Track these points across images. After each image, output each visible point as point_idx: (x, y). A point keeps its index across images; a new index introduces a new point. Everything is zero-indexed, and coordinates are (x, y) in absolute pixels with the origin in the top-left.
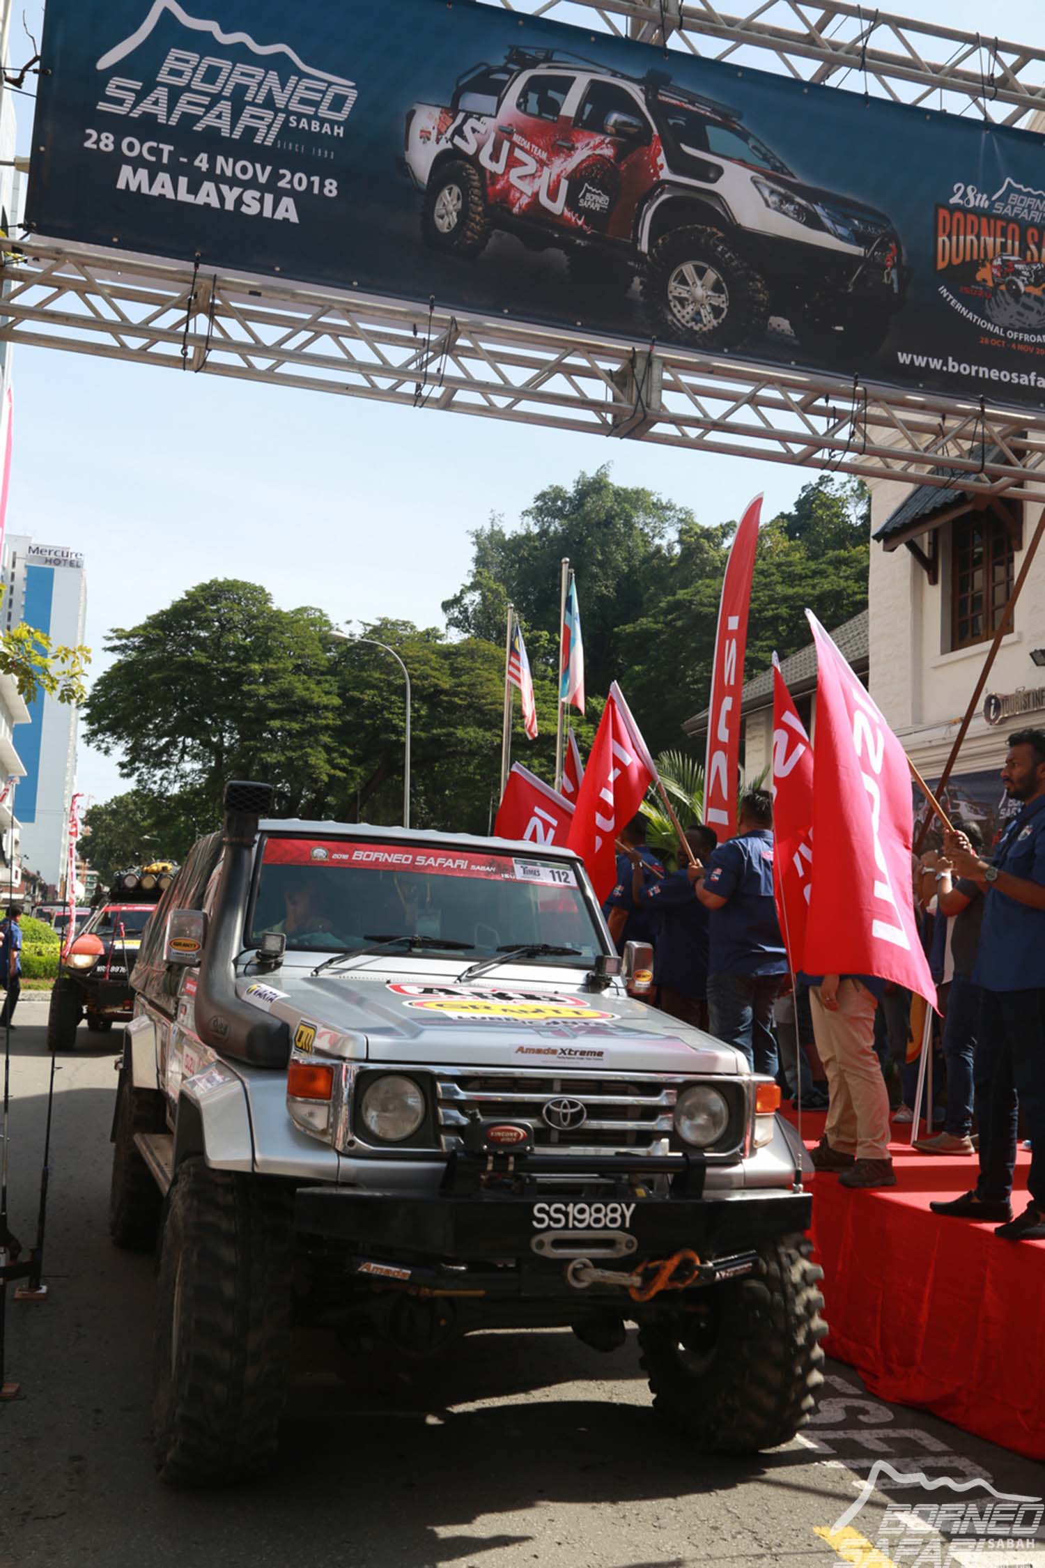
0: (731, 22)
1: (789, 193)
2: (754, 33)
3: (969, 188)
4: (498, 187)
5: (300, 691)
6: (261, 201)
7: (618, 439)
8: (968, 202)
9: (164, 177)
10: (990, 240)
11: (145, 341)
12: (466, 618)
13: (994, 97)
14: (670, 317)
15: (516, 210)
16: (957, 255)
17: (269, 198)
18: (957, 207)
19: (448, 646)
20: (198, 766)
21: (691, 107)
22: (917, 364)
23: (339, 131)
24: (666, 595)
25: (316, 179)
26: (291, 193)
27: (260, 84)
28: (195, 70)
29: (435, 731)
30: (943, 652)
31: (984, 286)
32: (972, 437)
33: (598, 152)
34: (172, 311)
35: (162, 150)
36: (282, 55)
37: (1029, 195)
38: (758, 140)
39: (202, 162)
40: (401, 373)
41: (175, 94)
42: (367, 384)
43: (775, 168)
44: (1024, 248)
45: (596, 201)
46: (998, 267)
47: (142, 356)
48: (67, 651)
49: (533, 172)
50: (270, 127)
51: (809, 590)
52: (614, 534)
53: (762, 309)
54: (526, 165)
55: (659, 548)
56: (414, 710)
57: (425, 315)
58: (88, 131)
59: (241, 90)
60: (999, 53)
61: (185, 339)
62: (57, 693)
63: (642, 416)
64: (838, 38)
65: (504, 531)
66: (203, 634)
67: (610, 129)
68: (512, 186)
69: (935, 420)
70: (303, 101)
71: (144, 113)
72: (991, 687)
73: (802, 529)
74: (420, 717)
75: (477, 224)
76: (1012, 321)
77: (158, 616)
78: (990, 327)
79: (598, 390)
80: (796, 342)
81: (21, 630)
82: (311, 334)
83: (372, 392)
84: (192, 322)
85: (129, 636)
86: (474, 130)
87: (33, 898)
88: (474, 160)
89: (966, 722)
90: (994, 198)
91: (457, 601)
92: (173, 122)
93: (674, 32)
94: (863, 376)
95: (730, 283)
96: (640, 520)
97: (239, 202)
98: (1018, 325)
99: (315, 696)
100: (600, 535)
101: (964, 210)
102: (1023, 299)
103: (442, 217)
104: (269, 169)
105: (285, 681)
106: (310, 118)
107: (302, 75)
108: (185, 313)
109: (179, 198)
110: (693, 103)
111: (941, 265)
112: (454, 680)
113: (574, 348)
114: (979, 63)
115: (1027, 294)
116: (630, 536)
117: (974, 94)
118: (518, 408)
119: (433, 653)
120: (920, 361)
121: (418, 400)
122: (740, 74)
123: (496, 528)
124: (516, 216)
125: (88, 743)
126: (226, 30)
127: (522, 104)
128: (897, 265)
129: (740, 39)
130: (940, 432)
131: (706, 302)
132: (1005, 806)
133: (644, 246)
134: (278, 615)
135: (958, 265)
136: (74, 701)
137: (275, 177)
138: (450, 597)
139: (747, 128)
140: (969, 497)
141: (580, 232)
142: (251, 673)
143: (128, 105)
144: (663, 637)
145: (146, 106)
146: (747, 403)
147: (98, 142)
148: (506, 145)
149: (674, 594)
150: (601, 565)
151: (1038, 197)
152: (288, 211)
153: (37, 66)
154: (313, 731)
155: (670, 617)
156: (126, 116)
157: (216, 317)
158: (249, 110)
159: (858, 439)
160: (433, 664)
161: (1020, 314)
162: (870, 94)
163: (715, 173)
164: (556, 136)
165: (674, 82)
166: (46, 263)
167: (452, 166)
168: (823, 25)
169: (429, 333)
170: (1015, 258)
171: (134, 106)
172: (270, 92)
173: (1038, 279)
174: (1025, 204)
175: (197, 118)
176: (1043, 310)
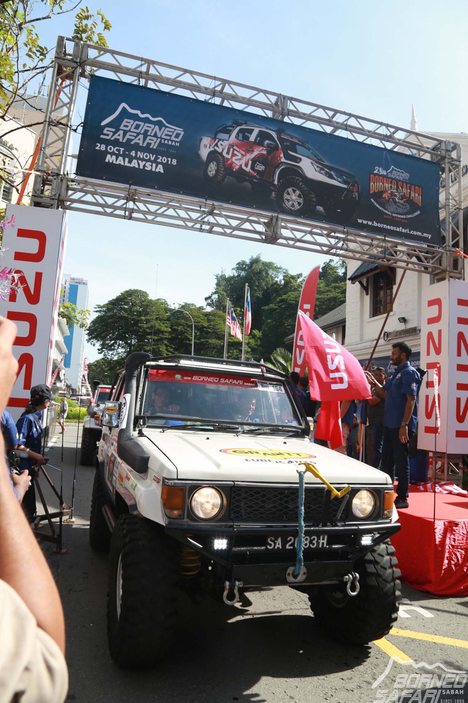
0: (304, 114)
1: (323, 167)
2: (312, 118)
3: (380, 168)
4: (229, 162)
5: (158, 326)
6: (152, 166)
7: (266, 244)
8: (380, 173)
9: (121, 158)
10: (387, 185)
11: (112, 210)
12: (213, 303)
13: (387, 141)
14: (284, 205)
15: (234, 170)
16: (377, 189)
17: (154, 165)
18: (376, 174)
19: (207, 312)
20: (123, 350)
22: (364, 223)
23: (178, 144)
24: (279, 297)
25: (170, 159)
26: (161, 163)
27: (153, 130)
28: (132, 125)
29: (202, 340)
30: (370, 317)
31: (385, 199)
32: (382, 247)
33: (261, 152)
34: (122, 200)
35: (120, 150)
36: (160, 121)
37: (399, 171)
38: (313, 150)
39: (133, 153)
40: (196, 221)
41: (125, 132)
42: (184, 225)
43: (318, 159)
44: (397, 188)
45: (260, 167)
46: (390, 193)
47: (111, 215)
48: (83, 311)
49: (240, 158)
50: (155, 143)
51: (326, 296)
52: (262, 277)
53: (314, 204)
54: (238, 156)
55: (277, 282)
56: (195, 333)
57: (203, 203)
58: (97, 144)
59: (146, 131)
60: (389, 128)
61: (125, 209)
62: (79, 325)
63: (274, 236)
64: (338, 121)
65: (226, 275)
66: (126, 307)
67: (265, 145)
68: (233, 162)
69: (369, 241)
70: (166, 135)
71: (115, 138)
72: (386, 329)
73: (324, 276)
74: (197, 335)
75: (222, 174)
76: (394, 211)
77: (111, 301)
78: (387, 212)
79: (260, 228)
80: (325, 214)
81: (67, 304)
82: (166, 208)
83: (186, 227)
84: (128, 204)
86: (221, 145)
87: (69, 393)
88: (221, 154)
89: (378, 340)
90: (388, 172)
91: (210, 297)
92: (124, 141)
93: (286, 117)
94: (347, 226)
95: (303, 195)
96: (270, 272)
97: (145, 166)
98: (396, 212)
99: (162, 328)
100: (257, 277)
101: (379, 175)
103: (210, 172)
104: (154, 156)
105: (152, 323)
106: (168, 140)
107: (166, 127)
108: (126, 201)
109: (125, 165)
110: (292, 138)
111: (372, 192)
112: (209, 324)
113: (253, 214)
114: (383, 131)
115: (399, 202)
116: (267, 277)
117: (381, 140)
118: (233, 233)
119: (202, 314)
120: (365, 222)
121: (201, 230)
122: (307, 130)
123: (223, 274)
124: (234, 172)
125: (88, 342)
126: (142, 113)
127: (237, 137)
128: (358, 191)
129: (307, 119)
130: (371, 245)
131: (296, 201)
132: (389, 368)
133: (276, 182)
134: (151, 301)
135: (377, 192)
136: (84, 327)
137: (156, 158)
138: (207, 296)
139: (311, 147)
140: (379, 267)
141: (255, 177)
142: (142, 320)
143: (110, 136)
144: (278, 311)
145: (116, 136)
146: (309, 233)
147: (100, 147)
148: (232, 150)
149: (281, 297)
150: (258, 286)
151: (402, 172)
152: (160, 169)
153: (82, 125)
154: (161, 339)
155: (280, 304)
156: (109, 140)
157: (136, 203)
158: (149, 138)
159: (345, 246)
160: (202, 318)
161: (396, 208)
162: (349, 138)
163: (299, 160)
164: (248, 147)
165: (286, 132)
166: (82, 185)
167: (214, 155)
168: (333, 116)
169: (205, 208)
170: (395, 191)
171: (112, 137)
172: (156, 132)
173: (402, 198)
174: (398, 174)
175: (132, 140)
176: (404, 207)
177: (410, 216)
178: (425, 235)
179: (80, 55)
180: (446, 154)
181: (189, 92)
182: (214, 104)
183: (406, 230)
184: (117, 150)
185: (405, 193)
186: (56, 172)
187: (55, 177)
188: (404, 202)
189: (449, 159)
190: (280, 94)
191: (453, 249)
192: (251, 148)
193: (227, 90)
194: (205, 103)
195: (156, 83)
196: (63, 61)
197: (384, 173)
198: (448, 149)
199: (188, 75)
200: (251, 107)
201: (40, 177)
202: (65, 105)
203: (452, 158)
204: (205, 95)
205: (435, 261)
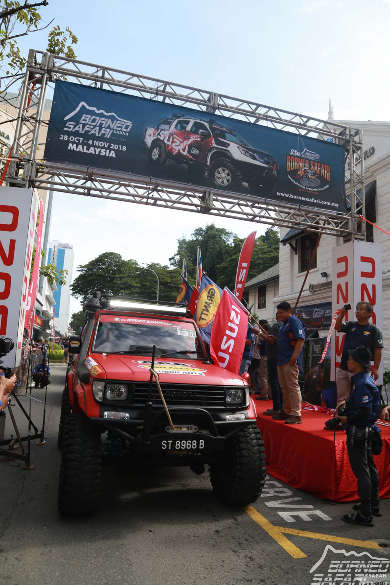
0: (232, 108)
1: (247, 151)
2: (238, 111)
3: (295, 151)
4: (169, 148)
5: (129, 283)
6: (106, 152)
7: (202, 214)
8: (295, 154)
9: (80, 146)
10: (301, 164)
11: (73, 188)
12: (175, 263)
13: (301, 128)
14: (215, 182)
15: (174, 154)
16: (292, 167)
17: (108, 151)
18: (292, 155)
19: (170, 270)
21: (221, 128)
23: (127, 134)
24: (230, 257)
25: (120, 146)
26: (114, 150)
27: (106, 123)
28: (90, 119)
29: (166, 294)
30: (299, 273)
31: (300, 176)
32: (297, 215)
33: (196, 139)
34: (81, 180)
35: (80, 140)
36: (113, 115)
37: (311, 153)
38: (239, 137)
39: (90, 142)
40: (143, 197)
41: (84, 125)
42: (134, 199)
44: (310, 166)
45: (196, 152)
46: (303, 171)
47: (73, 192)
49: (179, 144)
50: (109, 133)
51: (268, 256)
52: (216, 240)
53: (240, 180)
54: (176, 142)
56: (161, 288)
57: (149, 181)
58: (61, 135)
60: (302, 118)
61: (84, 188)
63: (207, 207)
64: (260, 112)
65: (186, 239)
66: (103, 267)
68: (173, 148)
69: (288, 210)
70: (118, 127)
74: (162, 290)
75: (163, 158)
76: (308, 185)
77: (91, 262)
78: (301, 186)
80: (249, 189)
82: (119, 186)
83: (135, 202)
84: (87, 183)
85: (83, 267)
86: (163, 134)
88: (163, 141)
89: (301, 292)
90: (302, 153)
91: (173, 258)
92: (83, 132)
93: (217, 110)
94: (268, 198)
95: (232, 173)
96: (223, 237)
97: (100, 152)
98: (309, 186)
99: (133, 284)
100: (212, 240)
101: (295, 157)
102: (310, 179)
103: (154, 156)
104: (108, 144)
105: (125, 280)
106: (119, 131)
107: (118, 120)
108: (84, 181)
109: (84, 151)
110: (222, 128)
111: (288, 170)
112: (171, 279)
113: (190, 190)
114: (297, 120)
115: (311, 178)
116: (220, 241)
117: (297, 127)
118: (174, 206)
119: (166, 272)
120: (283, 195)
121: (147, 203)
122: (234, 121)
124: (174, 156)
125: (72, 296)
126: (98, 110)
127: (176, 127)
128: (277, 170)
129: (235, 112)
131: (225, 178)
132: (315, 314)
133: (208, 164)
134: (124, 262)
135: (293, 170)
137: (110, 146)
138: (171, 257)
139: (236, 134)
141: (191, 160)
142: (116, 277)
143: (72, 128)
145: (76, 129)
146: (237, 205)
147: (64, 137)
148: (172, 138)
149: (232, 256)
150: (212, 248)
151: (314, 153)
152: (113, 154)
155: (230, 263)
156: (71, 131)
158: (103, 129)
159: (267, 215)
160: (166, 275)
161: (309, 183)
162: (269, 126)
163: (228, 145)
164: (185, 135)
165: (216, 122)
166: (49, 169)
167: (157, 143)
168: (256, 109)
169: (150, 186)
170: (308, 169)
171: (73, 129)
172: (109, 125)
173: (314, 174)
174: (310, 155)
175: (90, 131)
176: (315, 182)
177: (321, 189)
178: (334, 204)
179: (47, 64)
180: (350, 138)
181: (137, 91)
182: (157, 102)
183: (317, 201)
184: (77, 140)
185: (316, 170)
186: (27, 158)
187: (26, 163)
188: (316, 177)
189: (352, 142)
190: (212, 92)
191: (358, 216)
192: (188, 136)
193: (168, 89)
194: (151, 100)
195: (111, 85)
196: (34, 69)
197: (298, 154)
198: (352, 134)
199: (135, 78)
200: (188, 103)
201: (14, 162)
202: (36, 104)
203: (355, 142)
204: (150, 94)
205: (343, 225)
